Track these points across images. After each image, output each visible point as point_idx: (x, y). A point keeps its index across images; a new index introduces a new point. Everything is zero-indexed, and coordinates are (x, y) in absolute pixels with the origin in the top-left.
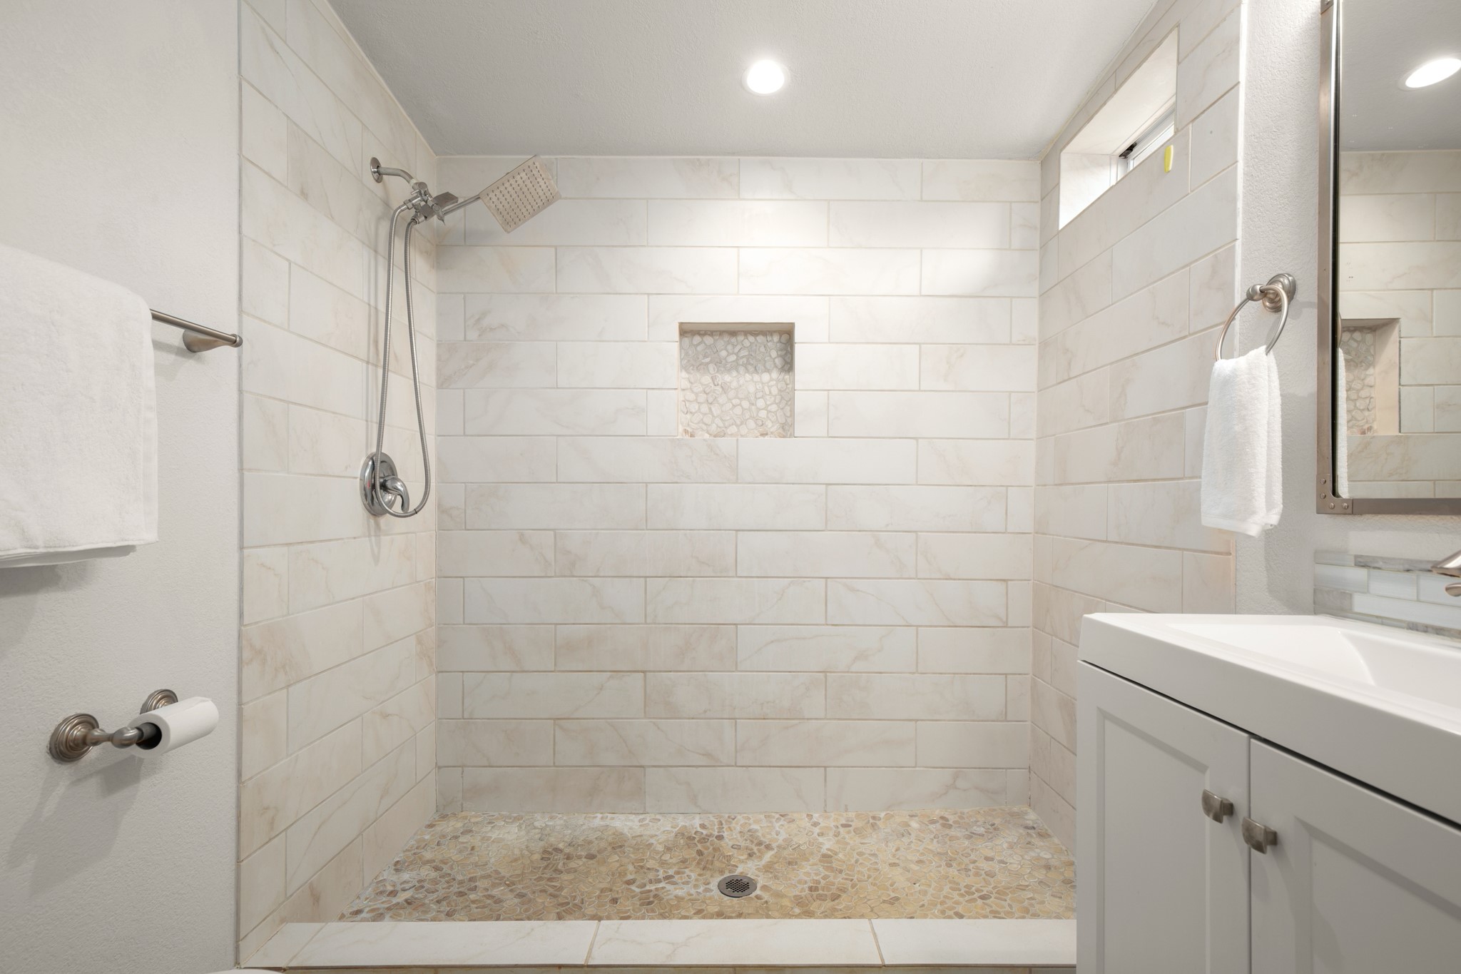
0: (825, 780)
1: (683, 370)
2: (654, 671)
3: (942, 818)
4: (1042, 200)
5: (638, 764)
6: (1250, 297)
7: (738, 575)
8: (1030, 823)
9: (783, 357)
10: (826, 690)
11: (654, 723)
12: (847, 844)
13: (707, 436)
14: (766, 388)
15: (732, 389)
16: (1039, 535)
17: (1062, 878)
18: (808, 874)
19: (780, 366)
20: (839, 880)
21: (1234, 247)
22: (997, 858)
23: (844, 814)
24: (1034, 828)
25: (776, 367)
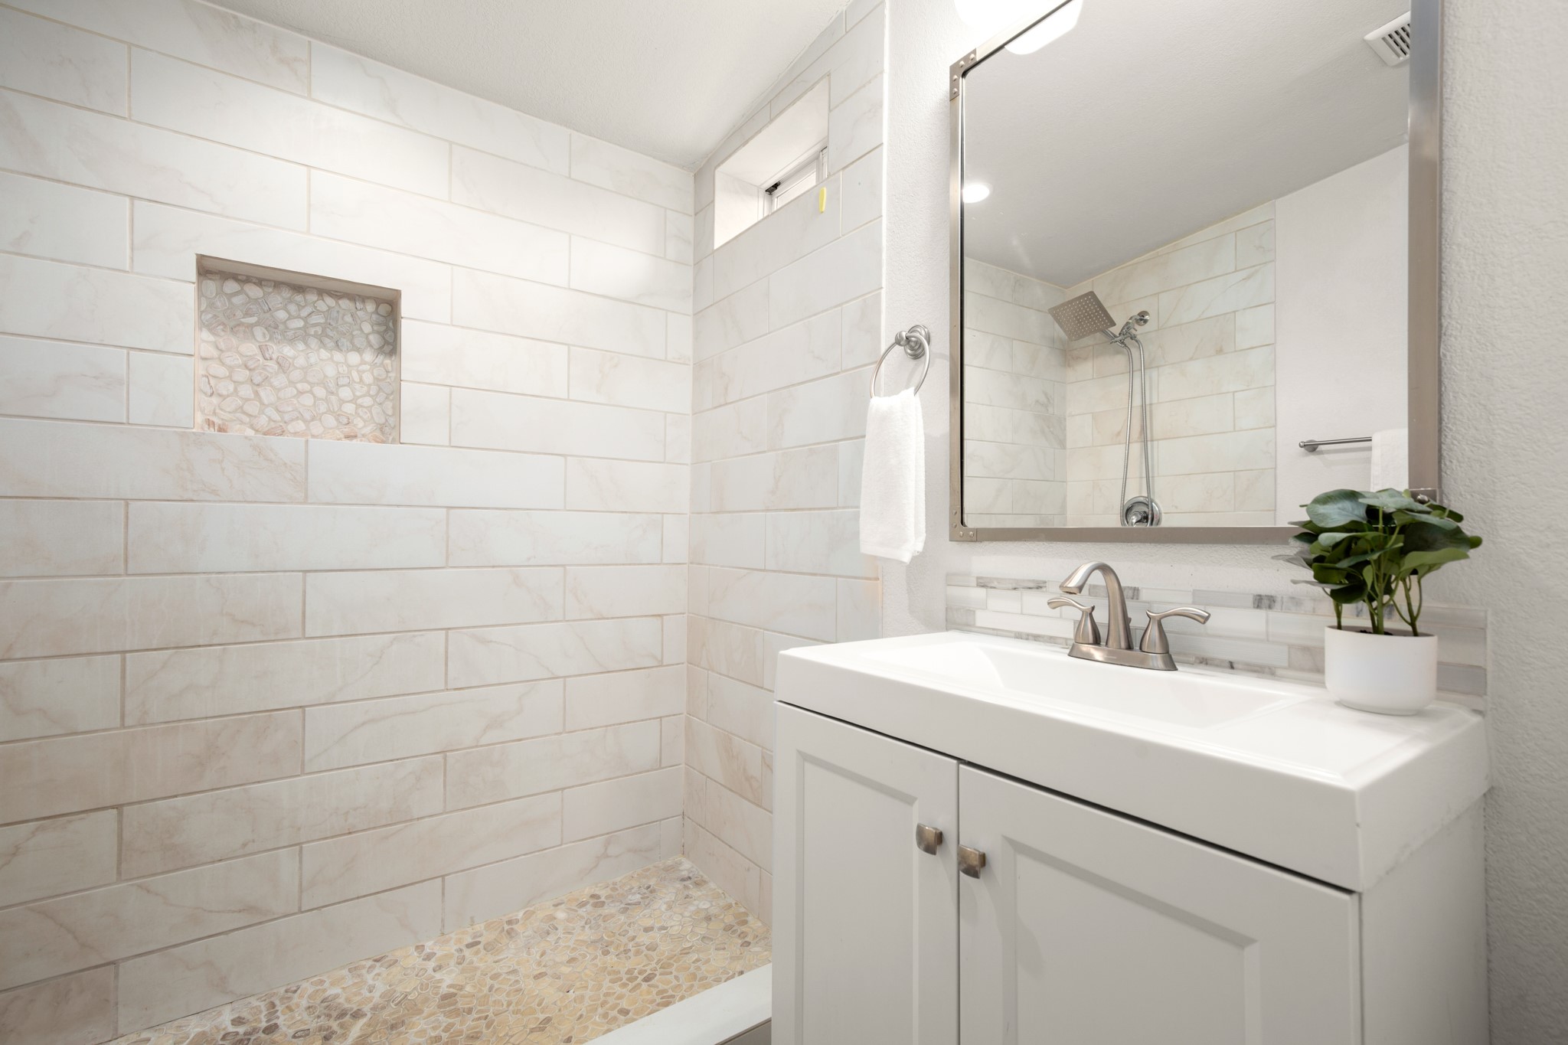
0: (443, 894)
1: (204, 329)
2: (140, 802)
3: (593, 896)
4: (696, 215)
5: (103, 962)
6: (898, 342)
7: (307, 636)
8: (685, 874)
9: (382, 334)
10: (445, 775)
11: (140, 886)
12: (476, 968)
13: (250, 432)
14: (355, 375)
15: (297, 368)
16: (694, 565)
17: (722, 925)
18: (423, 1032)
19: (376, 346)
20: (469, 1024)
21: (880, 294)
22: (657, 925)
23: (470, 930)
24: (690, 878)
25: (371, 346)
